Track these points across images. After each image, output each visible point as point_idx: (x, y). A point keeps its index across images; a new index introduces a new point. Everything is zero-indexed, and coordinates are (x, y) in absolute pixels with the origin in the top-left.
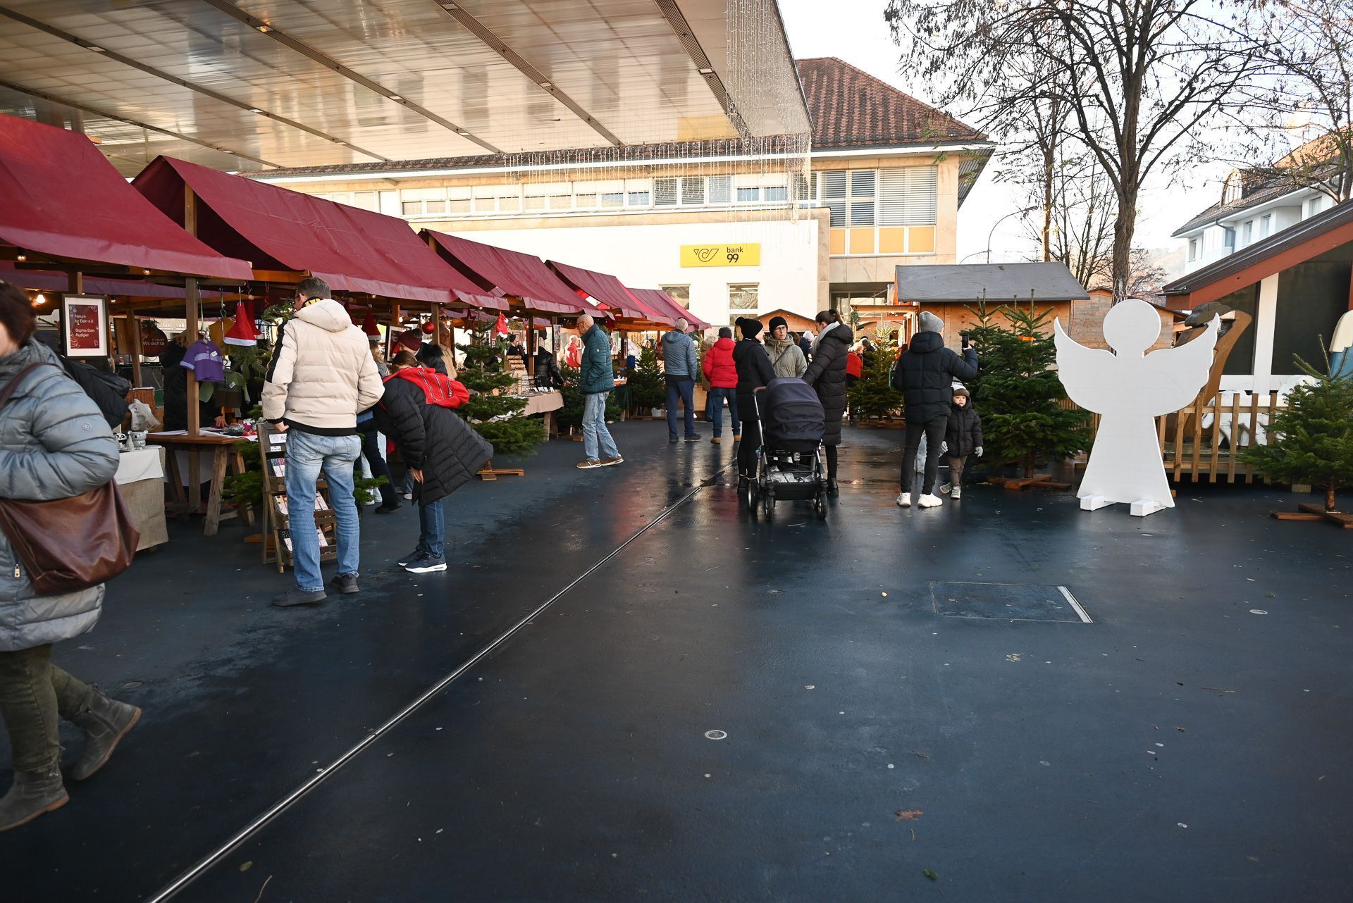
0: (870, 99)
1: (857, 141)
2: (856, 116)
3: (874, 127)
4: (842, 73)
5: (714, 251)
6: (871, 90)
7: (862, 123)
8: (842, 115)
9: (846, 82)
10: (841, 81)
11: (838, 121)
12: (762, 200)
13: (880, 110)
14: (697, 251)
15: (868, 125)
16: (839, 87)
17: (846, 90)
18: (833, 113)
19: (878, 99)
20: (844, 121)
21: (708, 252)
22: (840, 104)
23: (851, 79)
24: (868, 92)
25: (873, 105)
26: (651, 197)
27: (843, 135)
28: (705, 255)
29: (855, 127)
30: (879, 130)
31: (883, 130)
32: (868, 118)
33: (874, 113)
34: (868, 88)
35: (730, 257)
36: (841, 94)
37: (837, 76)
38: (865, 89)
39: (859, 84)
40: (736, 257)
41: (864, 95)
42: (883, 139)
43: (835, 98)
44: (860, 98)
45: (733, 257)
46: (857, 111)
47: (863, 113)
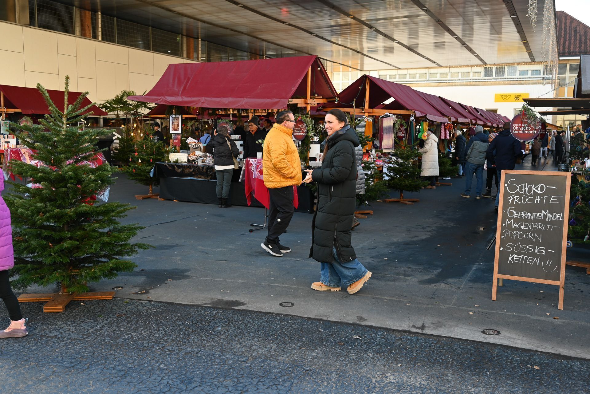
0: (579, 32)
1: (573, 53)
2: (572, 41)
3: (580, 46)
4: (566, 19)
5: (509, 96)
6: (579, 28)
7: (575, 44)
8: (566, 40)
9: (568, 24)
10: (565, 23)
11: (564, 43)
12: (529, 75)
13: (583, 38)
14: (502, 96)
15: (578, 45)
16: (565, 26)
17: (568, 28)
18: (562, 39)
19: (582, 33)
20: (567, 43)
21: (507, 96)
22: (565, 35)
23: (570, 22)
24: (578, 29)
25: (580, 36)
26: (482, 74)
27: (566, 50)
28: (505, 98)
29: (572, 46)
30: (583, 48)
31: (584, 48)
32: (578, 42)
33: (580, 40)
34: (578, 27)
35: (516, 98)
36: (565, 30)
37: (563, 21)
38: (576, 27)
39: (574, 25)
40: (518, 98)
41: (576, 30)
42: (584, 52)
43: (563, 32)
44: (574, 32)
45: (517, 98)
46: (573, 38)
47: (575, 39)
